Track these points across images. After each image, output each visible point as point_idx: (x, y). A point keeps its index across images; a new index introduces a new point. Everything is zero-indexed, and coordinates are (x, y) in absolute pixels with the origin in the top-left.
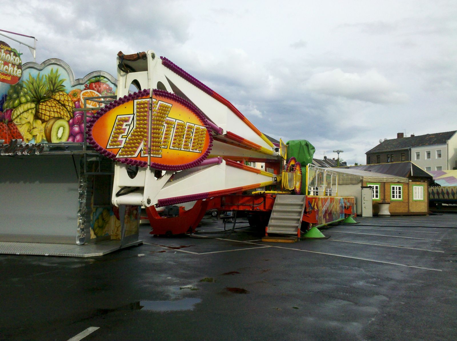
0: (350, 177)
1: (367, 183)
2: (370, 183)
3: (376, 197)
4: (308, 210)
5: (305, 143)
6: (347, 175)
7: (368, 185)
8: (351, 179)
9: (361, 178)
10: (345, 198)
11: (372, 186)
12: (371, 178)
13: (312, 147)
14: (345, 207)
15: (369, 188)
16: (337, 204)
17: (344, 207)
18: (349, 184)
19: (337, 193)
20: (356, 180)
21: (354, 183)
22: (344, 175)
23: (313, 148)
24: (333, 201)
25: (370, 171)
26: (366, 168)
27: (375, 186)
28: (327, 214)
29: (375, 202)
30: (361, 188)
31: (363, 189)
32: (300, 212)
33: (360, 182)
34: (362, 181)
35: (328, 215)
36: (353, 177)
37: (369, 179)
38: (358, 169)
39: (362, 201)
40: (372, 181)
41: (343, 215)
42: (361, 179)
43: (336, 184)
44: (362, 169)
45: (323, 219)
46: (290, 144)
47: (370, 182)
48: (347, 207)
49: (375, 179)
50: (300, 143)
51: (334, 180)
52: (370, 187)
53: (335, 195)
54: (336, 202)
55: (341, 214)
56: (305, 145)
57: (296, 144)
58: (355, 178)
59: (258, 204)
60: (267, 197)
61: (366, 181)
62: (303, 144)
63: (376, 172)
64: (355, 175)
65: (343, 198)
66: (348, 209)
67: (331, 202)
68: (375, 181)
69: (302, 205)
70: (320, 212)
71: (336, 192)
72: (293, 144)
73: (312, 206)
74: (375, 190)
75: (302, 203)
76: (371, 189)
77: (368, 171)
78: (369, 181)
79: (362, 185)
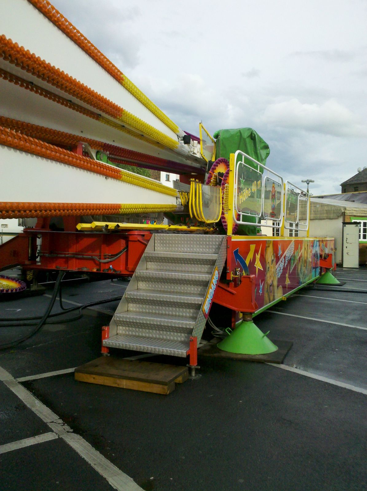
0: (326, 208)
1: (352, 218)
2: (355, 218)
3: (363, 239)
4: (232, 276)
5: (249, 134)
6: (322, 206)
7: (353, 221)
8: (328, 212)
9: (342, 209)
10: (321, 239)
11: (358, 221)
12: (358, 210)
13: (263, 145)
14: (321, 256)
15: (355, 225)
16: (307, 253)
17: (319, 256)
18: (324, 219)
19: (308, 231)
20: (334, 213)
21: (332, 217)
22: (318, 206)
23: (266, 147)
24: (299, 246)
25: (354, 201)
26: (348, 198)
27: (362, 222)
28: (287, 275)
29: (361, 245)
30: (342, 224)
31: (346, 225)
32: (206, 284)
33: (341, 215)
34: (344, 214)
35: (289, 278)
36: (330, 209)
37: (354, 212)
38: (336, 199)
39: (344, 244)
40: (358, 215)
41: (318, 270)
42: (343, 211)
43: (306, 219)
44: (342, 199)
45: (278, 286)
46: (221, 137)
47: (355, 216)
48: (324, 256)
49: (364, 212)
50: (239, 134)
51: (303, 213)
52: (355, 223)
53: (305, 234)
54: (305, 248)
55: (314, 270)
56: (248, 137)
57: (232, 136)
58: (333, 210)
59: (112, 255)
60: (131, 238)
61: (350, 214)
62: (246, 135)
63: (361, 203)
64: (335, 206)
65: (317, 239)
66: (325, 258)
67: (296, 248)
68: (363, 215)
69: (212, 263)
70: (268, 275)
71: (307, 229)
72: (226, 135)
73: (247, 262)
74: (362, 228)
75: (214, 257)
76: (357, 226)
77: (350, 201)
78: (355, 214)
79: (344, 219)
